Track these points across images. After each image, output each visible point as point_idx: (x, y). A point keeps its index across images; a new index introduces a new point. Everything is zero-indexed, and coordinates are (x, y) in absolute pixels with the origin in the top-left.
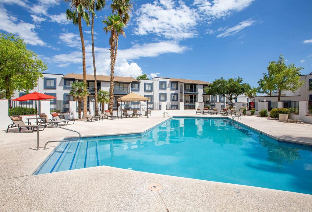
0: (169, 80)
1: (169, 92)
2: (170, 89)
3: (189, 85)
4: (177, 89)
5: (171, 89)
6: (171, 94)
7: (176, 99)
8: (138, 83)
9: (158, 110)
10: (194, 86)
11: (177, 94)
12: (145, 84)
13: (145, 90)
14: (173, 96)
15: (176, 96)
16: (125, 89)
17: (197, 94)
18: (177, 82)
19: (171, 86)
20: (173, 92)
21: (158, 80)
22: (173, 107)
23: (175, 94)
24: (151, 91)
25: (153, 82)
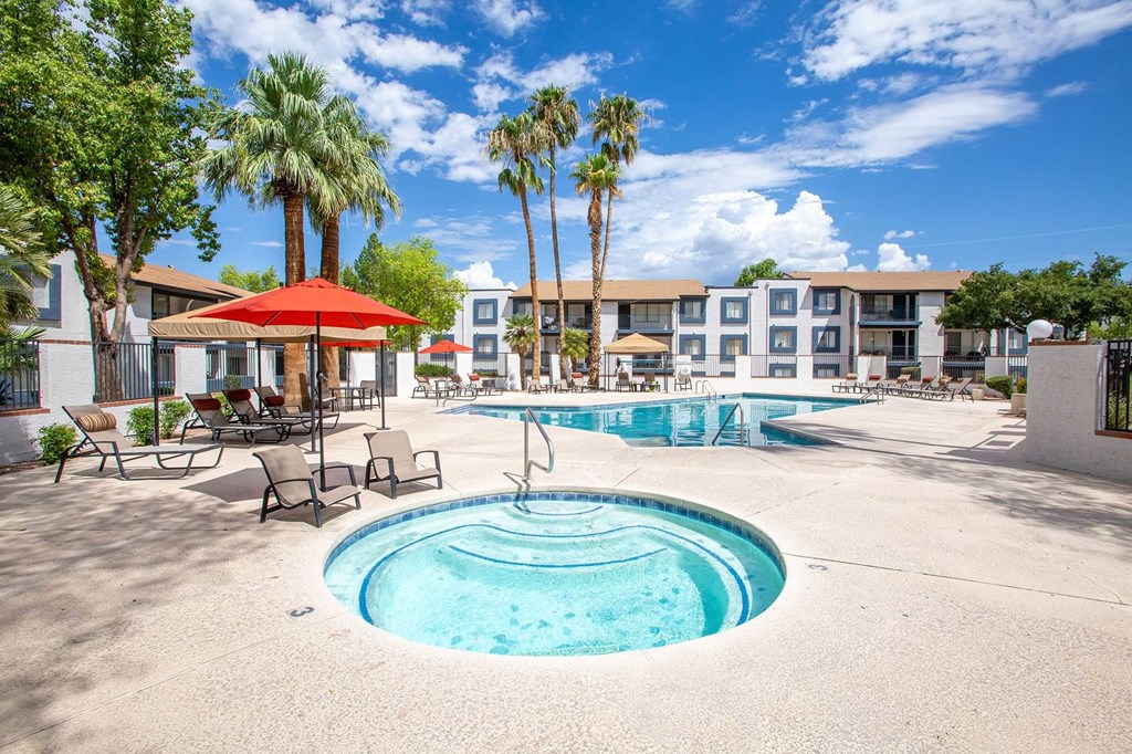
0: (808, 283)
1: (805, 322)
2: (810, 311)
3: (890, 298)
4: (837, 311)
5: (816, 314)
6: (815, 330)
7: (832, 344)
8: (702, 299)
9: (766, 377)
10: (908, 297)
11: (837, 330)
12: (724, 301)
13: (725, 321)
14: (820, 334)
15: (833, 334)
16: (663, 319)
17: (917, 327)
18: (836, 290)
19: (816, 303)
20: (823, 322)
21: (767, 286)
22: (821, 372)
23: (828, 329)
24: (744, 320)
25: (750, 294)
